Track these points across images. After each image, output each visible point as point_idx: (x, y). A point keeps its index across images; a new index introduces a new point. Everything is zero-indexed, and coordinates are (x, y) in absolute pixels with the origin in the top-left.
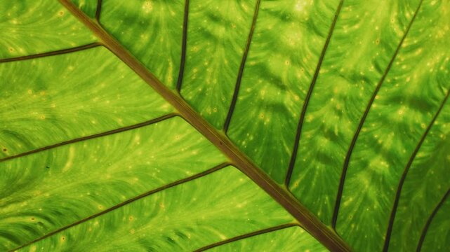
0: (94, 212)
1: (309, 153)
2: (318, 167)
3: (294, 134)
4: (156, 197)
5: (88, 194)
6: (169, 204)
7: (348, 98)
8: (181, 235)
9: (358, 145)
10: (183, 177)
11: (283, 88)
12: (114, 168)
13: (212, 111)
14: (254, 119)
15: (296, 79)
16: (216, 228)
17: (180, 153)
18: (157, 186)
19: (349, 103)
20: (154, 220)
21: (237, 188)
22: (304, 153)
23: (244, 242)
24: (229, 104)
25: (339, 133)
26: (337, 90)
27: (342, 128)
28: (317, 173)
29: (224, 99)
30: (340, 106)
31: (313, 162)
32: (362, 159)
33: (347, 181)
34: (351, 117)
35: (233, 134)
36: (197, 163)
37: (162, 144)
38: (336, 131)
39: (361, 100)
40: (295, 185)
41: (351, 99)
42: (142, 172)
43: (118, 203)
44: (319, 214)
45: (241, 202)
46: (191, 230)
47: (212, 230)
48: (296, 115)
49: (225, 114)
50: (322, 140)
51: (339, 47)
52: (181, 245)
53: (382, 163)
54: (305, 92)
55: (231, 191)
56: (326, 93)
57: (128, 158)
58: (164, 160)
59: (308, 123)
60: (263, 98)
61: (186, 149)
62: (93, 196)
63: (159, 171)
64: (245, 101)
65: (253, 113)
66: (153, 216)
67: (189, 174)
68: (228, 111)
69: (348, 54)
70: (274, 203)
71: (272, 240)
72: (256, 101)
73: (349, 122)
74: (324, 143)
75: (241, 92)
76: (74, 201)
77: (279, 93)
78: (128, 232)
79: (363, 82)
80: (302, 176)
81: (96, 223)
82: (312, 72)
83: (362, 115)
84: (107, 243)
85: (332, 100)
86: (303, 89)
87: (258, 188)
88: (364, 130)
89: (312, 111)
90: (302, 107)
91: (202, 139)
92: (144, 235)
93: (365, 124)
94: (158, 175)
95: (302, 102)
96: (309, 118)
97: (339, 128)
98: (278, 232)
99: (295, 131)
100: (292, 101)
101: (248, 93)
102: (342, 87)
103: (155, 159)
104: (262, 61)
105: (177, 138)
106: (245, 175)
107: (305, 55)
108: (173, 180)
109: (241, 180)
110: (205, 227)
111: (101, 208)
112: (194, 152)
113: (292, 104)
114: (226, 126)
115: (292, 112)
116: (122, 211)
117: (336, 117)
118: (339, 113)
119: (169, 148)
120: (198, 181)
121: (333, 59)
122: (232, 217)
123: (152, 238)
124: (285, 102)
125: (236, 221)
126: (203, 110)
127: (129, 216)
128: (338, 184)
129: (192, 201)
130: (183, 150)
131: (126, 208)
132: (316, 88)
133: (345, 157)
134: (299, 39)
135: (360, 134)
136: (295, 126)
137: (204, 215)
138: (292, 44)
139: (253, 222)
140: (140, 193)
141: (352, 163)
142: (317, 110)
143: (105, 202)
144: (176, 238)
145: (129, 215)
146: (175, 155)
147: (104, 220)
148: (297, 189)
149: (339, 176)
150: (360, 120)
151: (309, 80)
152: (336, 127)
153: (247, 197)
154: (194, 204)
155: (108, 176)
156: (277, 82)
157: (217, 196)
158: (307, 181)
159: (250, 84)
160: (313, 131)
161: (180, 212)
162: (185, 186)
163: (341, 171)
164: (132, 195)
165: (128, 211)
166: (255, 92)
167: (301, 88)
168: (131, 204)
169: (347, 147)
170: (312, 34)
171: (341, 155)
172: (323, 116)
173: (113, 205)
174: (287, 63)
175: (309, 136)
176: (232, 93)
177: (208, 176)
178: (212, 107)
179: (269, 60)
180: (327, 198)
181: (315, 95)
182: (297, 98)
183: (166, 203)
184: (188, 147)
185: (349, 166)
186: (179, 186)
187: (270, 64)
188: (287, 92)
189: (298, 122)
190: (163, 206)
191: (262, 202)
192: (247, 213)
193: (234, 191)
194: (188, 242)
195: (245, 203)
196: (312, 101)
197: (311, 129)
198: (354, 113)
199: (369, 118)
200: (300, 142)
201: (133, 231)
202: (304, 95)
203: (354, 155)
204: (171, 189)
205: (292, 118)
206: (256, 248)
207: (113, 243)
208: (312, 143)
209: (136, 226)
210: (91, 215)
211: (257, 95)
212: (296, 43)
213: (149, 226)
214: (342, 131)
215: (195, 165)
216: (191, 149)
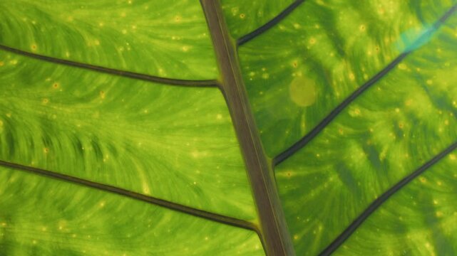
0: (23, 48)
1: (329, 152)
2: (331, 179)
3: (323, 115)
4: (103, 79)
5: (34, 22)
6: (112, 98)
7: (421, 123)
8: (97, 151)
9: (403, 194)
10: (152, 73)
11: (341, 53)
12: (83, 13)
13: (238, 15)
14: (283, 60)
15: (362, 54)
16: (146, 171)
17: (169, 40)
18: (114, 66)
19: (419, 130)
20: (80, 106)
21: (207, 126)
22: (323, 147)
23: (168, 215)
24: (263, 22)
25: (386, 161)
26: (410, 103)
27: (393, 155)
28: (326, 185)
29: (260, 13)
30: (404, 124)
31: (329, 167)
32: (401, 218)
33: (362, 230)
34: (412, 149)
35: (245, 54)
36: (180, 64)
37: (155, 18)
38: (382, 155)
39: (437, 137)
40: (287, 173)
41: (425, 128)
42: (110, 38)
43: (56, 56)
44: (296, 238)
45: (200, 150)
46: (113, 151)
47: (139, 168)
48: (339, 94)
49: (250, 28)
50: (357, 150)
51: (439, 50)
52: (87, 163)
53: (428, 245)
54: (366, 77)
55: (197, 126)
56: (394, 97)
57: (106, 13)
58: (143, 39)
59: (349, 116)
60: (308, 48)
61: (179, 38)
62: (36, 29)
63: (129, 49)
64: (285, 34)
65: (286, 53)
66: (83, 100)
67: (162, 73)
68: (256, 28)
69: (447, 64)
70: (242, 175)
71: (207, 237)
72: (299, 43)
73: (407, 155)
74: (357, 156)
75: (286, 21)
76: (12, 20)
77: (332, 54)
78: (40, 99)
79: (451, 114)
80: (303, 171)
81: (14, 61)
82: (388, 59)
83: (429, 158)
84: (6, 93)
85: (398, 110)
86: (366, 72)
87: (234, 140)
88: (422, 180)
89: (362, 105)
90: (352, 92)
91: (205, 35)
92: (55, 117)
93: (428, 173)
94: (125, 54)
95: (356, 87)
96: (355, 111)
97: (388, 153)
98: (223, 228)
99: (327, 113)
100: (343, 75)
101: (293, 28)
102: (420, 103)
103: (134, 32)
104: (332, 8)
105: (177, 19)
106: (227, 112)
107: (390, 35)
108: (138, 70)
109: (219, 117)
110: (133, 159)
111: (34, 48)
112: (185, 48)
113: (341, 79)
114: (244, 40)
115: (336, 89)
116: (53, 70)
117: (391, 134)
118: (399, 133)
119: (160, 27)
120: (166, 89)
121: (423, 61)
122: (177, 166)
123: (61, 127)
124: (334, 71)
125: (177, 175)
126: (228, 6)
127: (57, 81)
128: (347, 223)
129: (140, 113)
130: (174, 38)
131: (60, 69)
132: (384, 82)
133: (376, 197)
134: (392, 11)
135: (415, 181)
136: (330, 107)
137: (143, 140)
138: (380, 13)
139: (198, 190)
140: (89, 61)
141: (383, 212)
142: (370, 109)
143: (44, 45)
144: (88, 148)
145: (58, 79)
146: (162, 39)
147: (25, 65)
148: (285, 181)
149: (354, 215)
150: (423, 162)
151: (378, 66)
152: (386, 148)
153: (214, 146)
154: (141, 118)
155: (70, 19)
156: (338, 42)
157: (175, 124)
158: (306, 184)
159: (302, 21)
160: (351, 130)
161: (117, 117)
162: (146, 87)
163: (360, 210)
164: (79, 58)
165: (59, 74)
166: (302, 34)
167: (363, 69)
168: (70, 68)
169: (386, 186)
170: (412, 12)
171: (372, 189)
172: (373, 122)
173: (49, 54)
174: (362, 28)
175: (342, 133)
176: (274, 15)
177: (181, 89)
178: (242, 10)
179: (342, 13)
180: (321, 228)
181: (378, 89)
182: (352, 77)
183: (109, 95)
184: (182, 37)
185: (376, 213)
186: (140, 83)
187: (341, 18)
188: (343, 60)
189: (336, 105)
190: (103, 96)
191: (227, 166)
192: (198, 172)
193: (200, 130)
194: (99, 166)
195: (205, 154)
196: (369, 94)
197: (349, 125)
198: (419, 147)
199: (438, 169)
200: (326, 130)
201: (45, 102)
202: (364, 79)
203: (391, 203)
204: (127, 80)
205: (332, 94)
206: (179, 236)
207: (13, 98)
208: (340, 144)
209: (54, 100)
210: (17, 48)
211: (303, 39)
212: (385, 14)
213: (68, 110)
214: (391, 161)
215: (176, 66)
216: (185, 42)
